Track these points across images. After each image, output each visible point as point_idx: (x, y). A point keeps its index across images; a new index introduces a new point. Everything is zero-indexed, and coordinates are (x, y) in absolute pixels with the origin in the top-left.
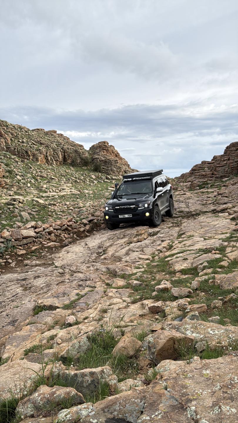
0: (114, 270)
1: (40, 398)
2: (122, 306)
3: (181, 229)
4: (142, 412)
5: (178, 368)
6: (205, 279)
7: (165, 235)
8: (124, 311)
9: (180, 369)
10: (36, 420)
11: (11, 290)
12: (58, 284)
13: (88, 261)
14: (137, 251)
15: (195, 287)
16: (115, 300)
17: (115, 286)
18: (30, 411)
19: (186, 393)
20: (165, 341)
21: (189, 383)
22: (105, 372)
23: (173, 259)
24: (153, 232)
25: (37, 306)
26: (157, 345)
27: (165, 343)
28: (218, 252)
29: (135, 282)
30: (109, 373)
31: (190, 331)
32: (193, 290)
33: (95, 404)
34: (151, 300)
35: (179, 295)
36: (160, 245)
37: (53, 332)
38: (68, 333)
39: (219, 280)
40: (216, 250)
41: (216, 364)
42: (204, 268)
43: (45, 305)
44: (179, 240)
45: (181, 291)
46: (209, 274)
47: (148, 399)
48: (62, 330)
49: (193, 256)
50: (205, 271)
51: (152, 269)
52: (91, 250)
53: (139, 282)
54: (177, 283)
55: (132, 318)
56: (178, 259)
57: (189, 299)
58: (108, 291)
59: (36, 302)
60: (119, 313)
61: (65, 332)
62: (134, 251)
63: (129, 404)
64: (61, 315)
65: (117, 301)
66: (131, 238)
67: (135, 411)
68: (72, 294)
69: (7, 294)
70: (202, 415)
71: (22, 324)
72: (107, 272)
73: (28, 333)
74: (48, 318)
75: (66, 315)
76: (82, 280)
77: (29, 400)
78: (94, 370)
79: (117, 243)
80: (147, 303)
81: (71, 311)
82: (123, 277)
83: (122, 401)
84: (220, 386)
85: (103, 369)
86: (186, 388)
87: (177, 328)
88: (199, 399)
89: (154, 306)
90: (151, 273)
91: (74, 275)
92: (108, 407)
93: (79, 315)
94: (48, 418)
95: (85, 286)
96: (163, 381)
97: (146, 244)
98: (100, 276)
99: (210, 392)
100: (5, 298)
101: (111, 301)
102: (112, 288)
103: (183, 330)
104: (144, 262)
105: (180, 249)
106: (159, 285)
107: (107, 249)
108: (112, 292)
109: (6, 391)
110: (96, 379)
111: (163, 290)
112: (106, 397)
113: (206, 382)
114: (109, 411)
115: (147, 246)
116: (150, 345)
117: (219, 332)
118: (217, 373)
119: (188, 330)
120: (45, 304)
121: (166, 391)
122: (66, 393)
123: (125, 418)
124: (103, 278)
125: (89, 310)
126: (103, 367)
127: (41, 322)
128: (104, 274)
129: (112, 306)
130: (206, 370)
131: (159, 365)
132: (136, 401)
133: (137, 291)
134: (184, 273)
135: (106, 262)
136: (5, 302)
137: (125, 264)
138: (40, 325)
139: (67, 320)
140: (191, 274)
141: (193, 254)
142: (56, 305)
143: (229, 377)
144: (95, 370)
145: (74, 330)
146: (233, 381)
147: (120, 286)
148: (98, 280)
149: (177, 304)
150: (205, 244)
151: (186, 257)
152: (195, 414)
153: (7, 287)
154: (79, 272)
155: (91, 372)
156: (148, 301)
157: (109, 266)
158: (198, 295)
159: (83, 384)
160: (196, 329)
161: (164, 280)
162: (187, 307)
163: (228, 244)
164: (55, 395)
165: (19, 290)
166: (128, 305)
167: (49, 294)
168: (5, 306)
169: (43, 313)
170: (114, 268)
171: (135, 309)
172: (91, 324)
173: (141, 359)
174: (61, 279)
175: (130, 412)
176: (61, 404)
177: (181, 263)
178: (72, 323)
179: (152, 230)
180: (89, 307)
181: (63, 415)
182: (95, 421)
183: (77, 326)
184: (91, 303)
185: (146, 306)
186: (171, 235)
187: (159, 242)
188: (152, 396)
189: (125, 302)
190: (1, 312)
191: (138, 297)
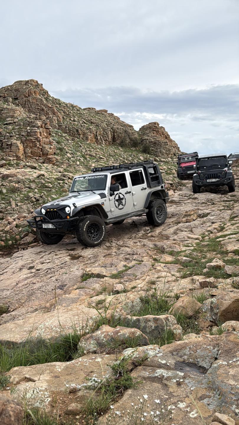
0: (162, 247)
1: (103, 335)
2: (171, 279)
4: (216, 359)
7: (216, 217)
8: (173, 284)
10: (100, 356)
11: (60, 258)
12: (105, 256)
13: (135, 237)
14: (185, 231)
16: (164, 274)
17: (163, 261)
18: (93, 347)
20: (230, 302)
22: (170, 320)
23: (225, 240)
24: (203, 213)
25: (85, 274)
26: (221, 306)
27: (230, 305)
29: (184, 258)
30: (174, 322)
33: (162, 347)
34: (202, 276)
35: (233, 273)
36: (210, 226)
37: (101, 297)
38: (117, 300)
43: (92, 274)
44: (231, 222)
45: (235, 269)
47: (222, 346)
48: (110, 296)
51: (202, 249)
52: (138, 227)
53: (189, 259)
54: (230, 263)
55: (182, 290)
56: (230, 240)
58: (156, 265)
59: (84, 270)
60: (167, 285)
61: (114, 298)
62: (182, 231)
63: (200, 350)
64: (109, 283)
66: (179, 218)
67: (208, 356)
68: (120, 265)
69: (57, 261)
71: (71, 288)
72: (154, 248)
73: (77, 296)
74: (97, 285)
75: (114, 284)
76: (129, 254)
77: (91, 337)
78: (157, 317)
80: (197, 279)
81: (119, 280)
82: (171, 253)
83: (192, 346)
85: (168, 317)
89: (206, 281)
90: (201, 251)
91: (121, 249)
92: (177, 350)
93: (127, 284)
94: (112, 355)
95: (132, 260)
96: (238, 331)
97: (195, 225)
98: (147, 251)
100: (54, 265)
101: (160, 274)
102: (160, 263)
104: (193, 242)
105: (233, 230)
106: (211, 262)
108: (159, 266)
109: (67, 328)
110: (160, 325)
111: (215, 268)
112: (172, 342)
114: (178, 354)
115: (196, 227)
116: (213, 306)
120: (93, 272)
122: (130, 333)
123: (197, 362)
124: (151, 253)
125: (137, 281)
126: (168, 315)
127: (89, 287)
128: (151, 250)
129: (160, 279)
131: (223, 325)
132: (208, 347)
133: (187, 267)
134: (237, 253)
135: (153, 239)
136: (54, 268)
137: (173, 242)
138: (88, 290)
139: (115, 287)
142: (104, 274)
144: (159, 317)
145: (122, 297)
147: (168, 261)
148: (145, 255)
149: (231, 281)
153: (56, 255)
154: (126, 246)
155: (155, 318)
156: (199, 277)
157: (156, 243)
159: (146, 329)
161: (216, 259)
164: (119, 334)
165: (67, 259)
166: (177, 279)
167: (97, 264)
168: (55, 272)
169: (91, 279)
170: (162, 245)
171: (185, 283)
172: (139, 293)
173: (200, 320)
174: (109, 252)
175: (202, 358)
176: (126, 343)
177: (234, 244)
178: (120, 290)
179: (202, 212)
180: (137, 278)
181: (128, 352)
182: (164, 362)
183: (125, 294)
184: (138, 274)
185: (197, 281)
186: (223, 218)
187: (209, 224)
188: (226, 344)
189: (173, 277)
190: (51, 277)
191: (187, 273)
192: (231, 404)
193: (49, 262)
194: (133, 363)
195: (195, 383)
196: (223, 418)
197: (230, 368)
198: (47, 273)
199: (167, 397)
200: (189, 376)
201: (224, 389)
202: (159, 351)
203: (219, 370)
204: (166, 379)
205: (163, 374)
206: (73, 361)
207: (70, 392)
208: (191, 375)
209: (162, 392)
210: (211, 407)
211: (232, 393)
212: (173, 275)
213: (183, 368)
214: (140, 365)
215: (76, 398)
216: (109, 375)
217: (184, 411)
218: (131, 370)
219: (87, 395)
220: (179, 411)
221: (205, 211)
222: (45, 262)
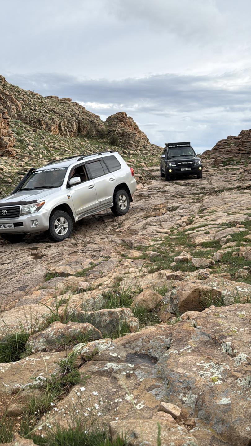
0: (130, 242)
1: (53, 332)
2: (138, 274)
4: (168, 348)
6: (228, 251)
7: (185, 211)
8: (140, 279)
9: (211, 310)
10: (49, 354)
11: (21, 257)
12: (70, 254)
13: (102, 233)
14: (154, 225)
15: (218, 259)
16: (131, 270)
17: (131, 257)
18: (42, 345)
19: (220, 330)
20: (190, 292)
21: (221, 322)
22: (125, 313)
23: (193, 232)
24: (173, 207)
25: (49, 273)
26: (181, 297)
27: (190, 295)
28: (243, 226)
29: (152, 253)
30: (130, 315)
32: (215, 262)
33: (115, 340)
34: (170, 270)
35: (200, 265)
36: (179, 220)
37: (66, 296)
38: (81, 298)
39: (244, 252)
40: (241, 225)
42: (228, 241)
43: (56, 273)
44: (200, 215)
45: (202, 261)
46: (233, 246)
47: (175, 335)
48: (75, 295)
49: (216, 230)
50: (228, 244)
51: (170, 242)
52: (106, 223)
53: (157, 253)
54: (198, 255)
56: (199, 233)
57: (210, 270)
58: (124, 261)
59: (48, 269)
60: (135, 281)
61: (78, 297)
62: (151, 225)
63: (153, 340)
64: (73, 282)
65: (132, 271)
66: (148, 212)
67: (160, 346)
68: (86, 262)
69: (18, 261)
70: (240, 350)
71: (33, 289)
72: (122, 244)
73: (39, 297)
74: (60, 284)
75: (79, 282)
76: (96, 251)
77: (41, 335)
79: (134, 217)
80: (165, 273)
81: (84, 278)
82: (140, 249)
83: (145, 337)
85: (123, 310)
86: (219, 326)
88: (235, 336)
89: (173, 275)
90: (170, 245)
91: (88, 246)
92: (130, 342)
93: (93, 282)
94: (62, 352)
95: (99, 257)
96: (192, 320)
97: (164, 219)
98: (114, 247)
99: (247, 330)
100: (16, 266)
101: (127, 270)
102: (127, 259)
104: (162, 236)
105: (202, 223)
106: (179, 256)
107: (122, 222)
108: (127, 262)
109: (16, 328)
110: (115, 318)
111: (182, 261)
113: (242, 322)
114: (130, 346)
115: (165, 221)
116: (173, 297)
117: (248, 290)
120: (57, 271)
121: (195, 329)
122: (82, 328)
123: (149, 353)
124: (118, 249)
125: (103, 278)
126: (123, 308)
127: (53, 287)
128: (119, 246)
129: (127, 275)
130: (241, 311)
132: (161, 337)
133: (154, 261)
134: (205, 246)
135: (122, 234)
136: (15, 269)
137: (141, 237)
138: (52, 290)
139: (80, 285)
140: (212, 247)
141: (215, 227)
142: (69, 273)
144: (114, 311)
145: (87, 295)
147: (136, 256)
148: (113, 251)
149: (198, 274)
150: (228, 219)
151: (207, 231)
152: (231, 349)
153: (17, 255)
154: (92, 243)
155: (110, 311)
156: (166, 271)
157: (124, 238)
158: (220, 267)
159: (100, 324)
160: (222, 286)
161: (183, 252)
162: (209, 276)
164: (70, 330)
165: (30, 258)
166: (144, 274)
167: (61, 263)
168: (16, 273)
169: (55, 279)
170: (130, 240)
171: (152, 278)
172: (105, 290)
173: (161, 313)
174: (74, 249)
175: (154, 348)
176: (77, 339)
177: (202, 236)
178: (85, 288)
179: (172, 205)
180: (103, 275)
181: (79, 347)
182: (115, 355)
183: (91, 292)
184: (105, 271)
185: (164, 275)
186: (192, 211)
187: (178, 218)
188: (179, 333)
189: (141, 272)
190: (11, 279)
191: (155, 267)
192: (179, 393)
193: (10, 263)
194: (83, 359)
195: (144, 374)
196: (169, 407)
197: (181, 356)
198: (8, 274)
199: (115, 390)
200: (139, 367)
201: (173, 377)
202: (111, 345)
203: (170, 360)
204: (116, 372)
205: (113, 367)
206: (19, 361)
207: (13, 393)
208: (141, 366)
209: (110, 386)
210: (159, 398)
211: (180, 381)
212: (141, 270)
213: (135, 360)
214: (90, 360)
215: (19, 399)
216: (57, 372)
217: (131, 403)
218: (80, 366)
219: (31, 394)
220: (126, 403)
221: (175, 204)
222: (5, 262)
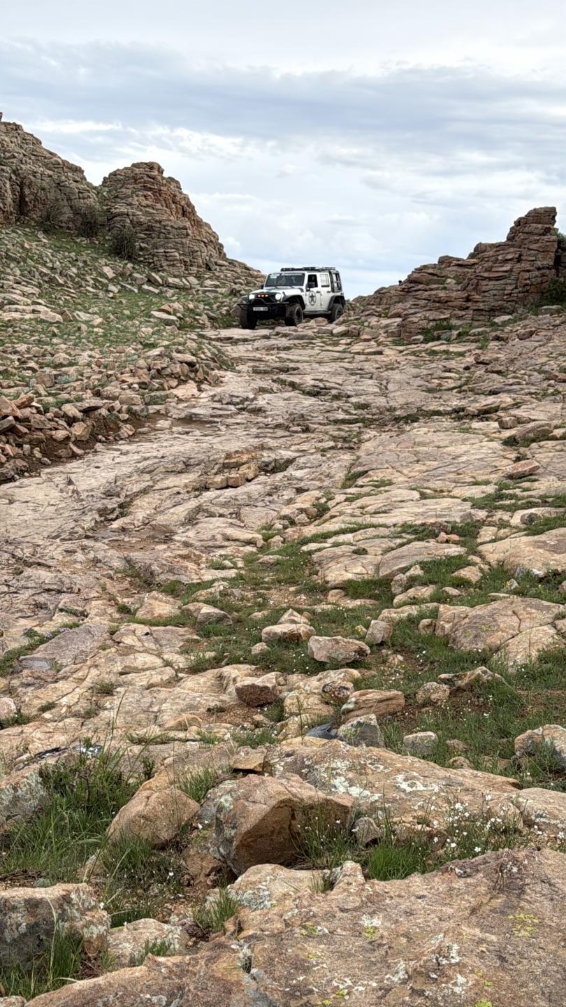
0: (148, 568)
2: (159, 677)
3: (359, 458)
5: (292, 905)
6: (410, 614)
7: (309, 473)
8: (164, 693)
9: (297, 907)
13: (71, 533)
14: (221, 516)
15: (379, 637)
16: (141, 659)
17: (145, 617)
19: (305, 986)
20: (266, 808)
21: (315, 955)
22: (74, 902)
23: (324, 548)
24: (275, 460)
26: (242, 820)
27: (266, 816)
28: (455, 537)
29: (207, 609)
30: (87, 904)
31: (343, 779)
32: (371, 647)
34: (248, 666)
35: (329, 658)
36: (290, 501)
39: (448, 622)
40: (451, 533)
41: (402, 897)
42: (412, 582)
44: (349, 491)
45: (336, 646)
46: (424, 601)
47: (190, 998)
49: (384, 545)
50: (411, 592)
51: (260, 575)
52: (82, 500)
53: (217, 611)
54: (329, 622)
55: (185, 716)
56: (338, 551)
57: (356, 673)
58: (122, 631)
60: (148, 700)
62: (212, 515)
65: (145, 663)
68: (13, 630)
72: (124, 571)
76: (48, 590)
78: (39, 893)
79: (165, 486)
80: (233, 676)
81: (6, 682)
82: (173, 590)
83: (111, 998)
84: (407, 973)
86: (307, 970)
87: (308, 766)
89: (253, 686)
90: (257, 584)
91: (25, 574)
93: (29, 695)
95: (55, 609)
96: (242, 941)
97: (250, 497)
98: (102, 581)
99: (373, 990)
101: (129, 660)
102: (134, 622)
103: (325, 775)
104: (238, 551)
105: (348, 519)
106: (275, 623)
107: (132, 501)
108: (133, 634)
110: (44, 920)
111: (285, 641)
113: (368, 955)
115: (251, 502)
116: (222, 816)
117: (426, 786)
118: (402, 930)
119: (340, 775)
121: (246, 976)
124: (113, 588)
125: (60, 684)
126: (70, 886)
128: (115, 577)
129: (130, 677)
131: (240, 879)
132: (155, 999)
133: (207, 635)
134: (351, 590)
135: (126, 539)
137: (181, 553)
140: (370, 598)
141: (382, 537)
143: (434, 943)
144: (44, 896)
145: (7, 739)
146: (444, 957)
147: (160, 616)
148: (97, 595)
149: (321, 684)
150: (421, 510)
151: (362, 545)
154: (39, 564)
155: (30, 899)
156: (239, 669)
157: (131, 554)
158: (384, 662)
159: (3, 933)
160: (361, 774)
161: (291, 610)
162: (348, 697)
163: (488, 517)
166: (177, 676)
170: (148, 562)
171: (197, 688)
172: (61, 724)
173: (192, 852)
177: (346, 562)
179: (273, 456)
180: (61, 674)
183: (20, 730)
184: (66, 661)
185: (231, 683)
186: (328, 476)
187: (288, 494)
189: (168, 668)
191: (210, 654)
212: (167, 664)
221: (283, 452)
